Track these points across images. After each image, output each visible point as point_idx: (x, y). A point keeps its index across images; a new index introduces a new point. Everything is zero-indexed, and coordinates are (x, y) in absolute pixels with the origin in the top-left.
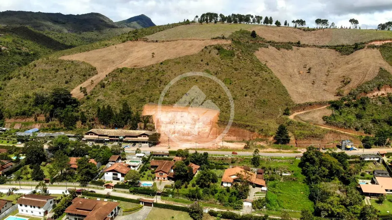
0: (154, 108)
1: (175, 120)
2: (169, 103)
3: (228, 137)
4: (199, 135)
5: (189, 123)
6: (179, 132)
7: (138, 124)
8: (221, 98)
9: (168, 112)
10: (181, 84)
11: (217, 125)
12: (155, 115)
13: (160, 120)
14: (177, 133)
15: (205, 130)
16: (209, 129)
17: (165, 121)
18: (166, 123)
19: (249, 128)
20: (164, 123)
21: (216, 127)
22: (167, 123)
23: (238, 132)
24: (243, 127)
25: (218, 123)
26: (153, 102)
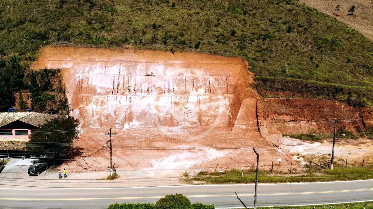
0: (69, 56)
1: (132, 83)
2: (111, 43)
3: (292, 124)
4: (200, 121)
5: (169, 91)
6: (143, 115)
7: (17, 95)
8: (236, 35)
9: (109, 65)
10: (140, 9)
11: (255, 91)
12: (72, 71)
13: (85, 85)
14: (139, 119)
15: (217, 107)
16: (228, 103)
17: (101, 88)
18: (103, 91)
19: (345, 97)
20: (99, 91)
21: (250, 97)
22: (107, 93)
23: (320, 108)
24: (328, 95)
25: (256, 87)
26: (67, 39)
